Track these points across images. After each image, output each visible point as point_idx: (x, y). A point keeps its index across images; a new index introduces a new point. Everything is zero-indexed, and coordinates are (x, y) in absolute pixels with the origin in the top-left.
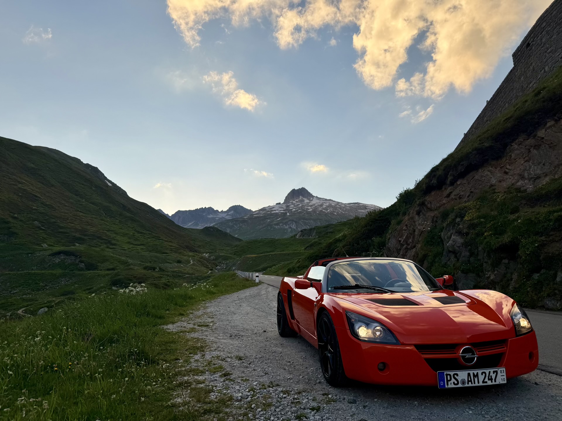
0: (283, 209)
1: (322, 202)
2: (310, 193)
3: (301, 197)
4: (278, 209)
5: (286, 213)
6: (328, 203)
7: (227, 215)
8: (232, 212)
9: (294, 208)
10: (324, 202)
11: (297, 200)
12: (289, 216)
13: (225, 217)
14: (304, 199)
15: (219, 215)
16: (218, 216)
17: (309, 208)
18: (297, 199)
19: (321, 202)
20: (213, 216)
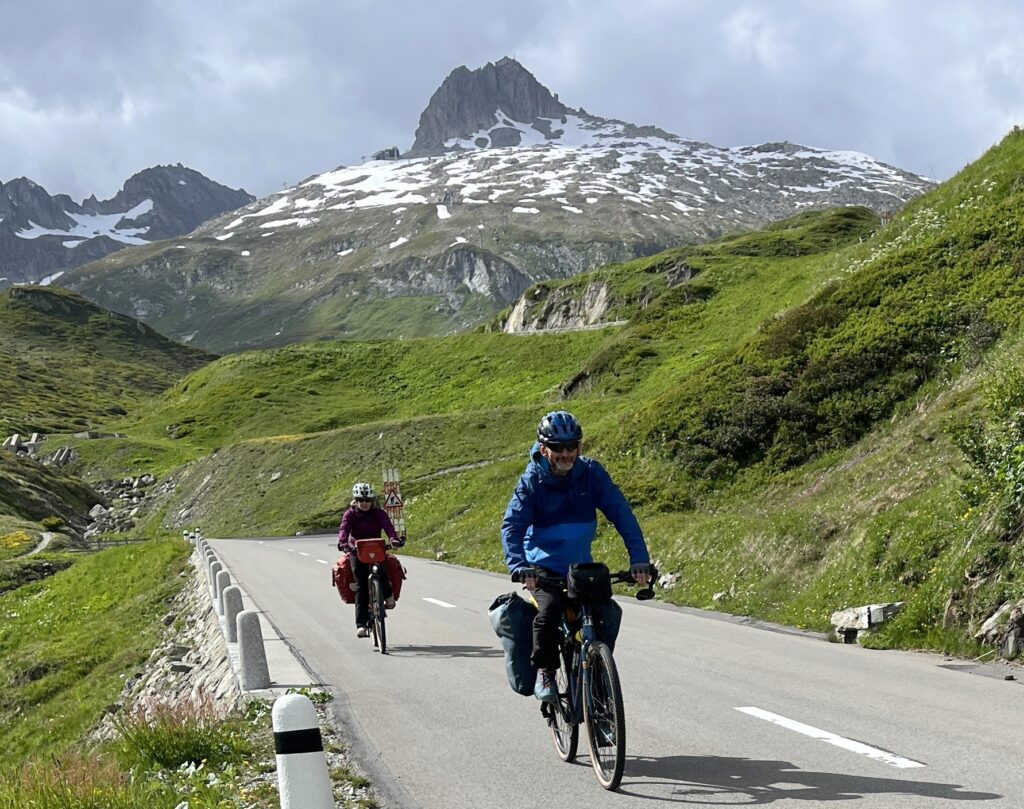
0: (415, 187)
1: (612, 141)
2: (546, 91)
3: (500, 115)
4: (389, 186)
5: (432, 209)
6: (641, 149)
7: (124, 224)
8: (146, 206)
9: (474, 181)
10: (623, 145)
11: (483, 134)
12: (450, 223)
13: (113, 236)
14: (518, 126)
15: (75, 224)
16: (73, 232)
17: (548, 175)
18: (481, 127)
19: (604, 141)
20: (46, 232)
